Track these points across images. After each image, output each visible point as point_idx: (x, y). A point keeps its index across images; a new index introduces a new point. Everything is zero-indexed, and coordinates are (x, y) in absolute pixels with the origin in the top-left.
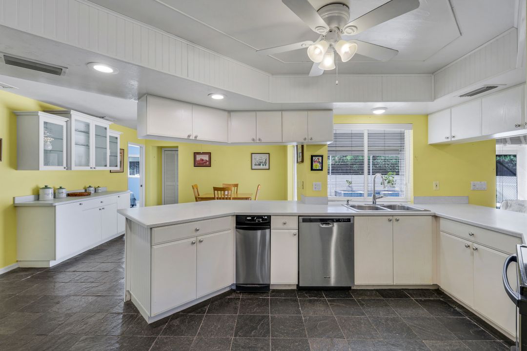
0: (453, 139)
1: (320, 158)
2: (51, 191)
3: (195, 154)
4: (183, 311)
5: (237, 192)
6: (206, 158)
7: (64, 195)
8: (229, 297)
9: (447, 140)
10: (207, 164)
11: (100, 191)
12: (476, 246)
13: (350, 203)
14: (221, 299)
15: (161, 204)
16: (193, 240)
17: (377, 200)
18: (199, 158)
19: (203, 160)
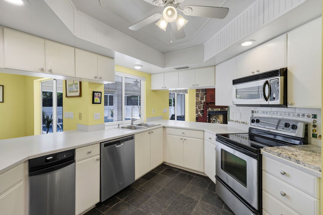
0: (165, 88)
1: (100, 94)
9: (162, 89)
12: (185, 138)
13: (120, 126)
17: (134, 122)
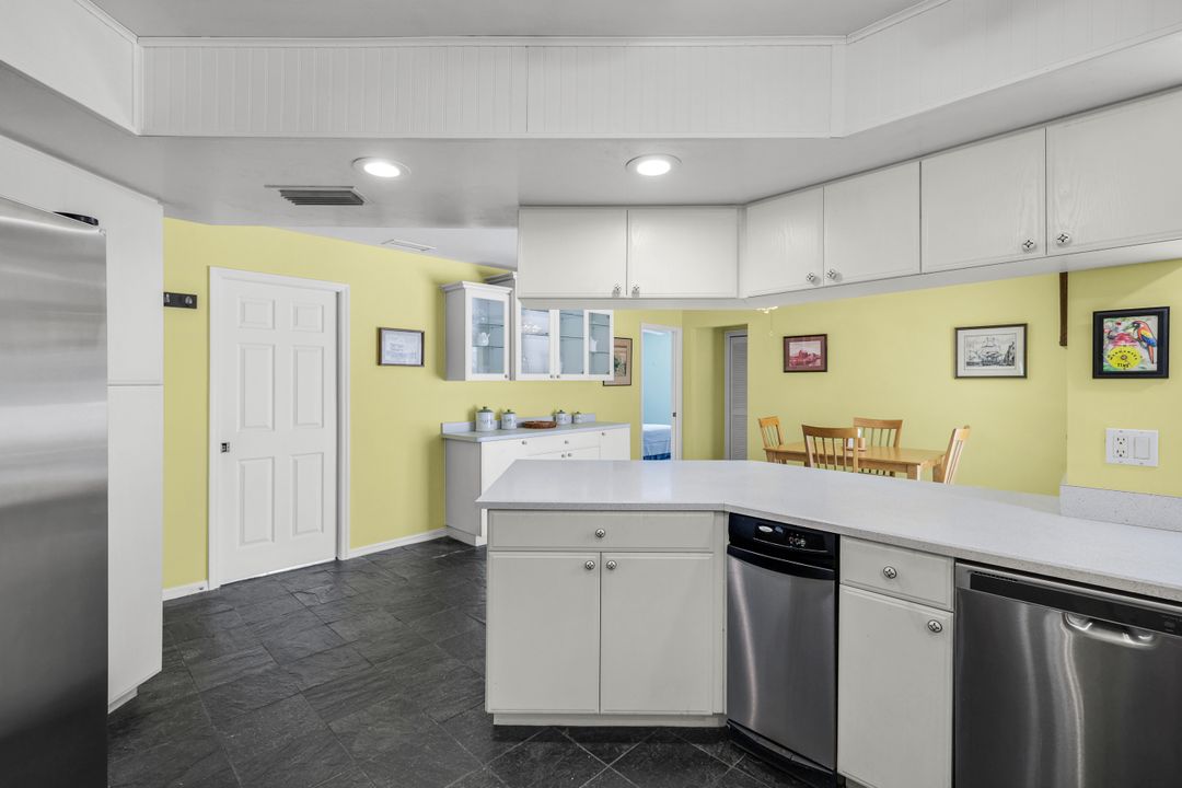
1: (1151, 321)
2: (490, 417)
3: (787, 340)
4: (573, 730)
5: (895, 446)
6: (813, 348)
7: (513, 425)
8: (700, 748)
10: (821, 365)
11: (579, 421)
14: (678, 741)
15: (722, 458)
16: (592, 558)
18: (794, 349)
19: (806, 355)
